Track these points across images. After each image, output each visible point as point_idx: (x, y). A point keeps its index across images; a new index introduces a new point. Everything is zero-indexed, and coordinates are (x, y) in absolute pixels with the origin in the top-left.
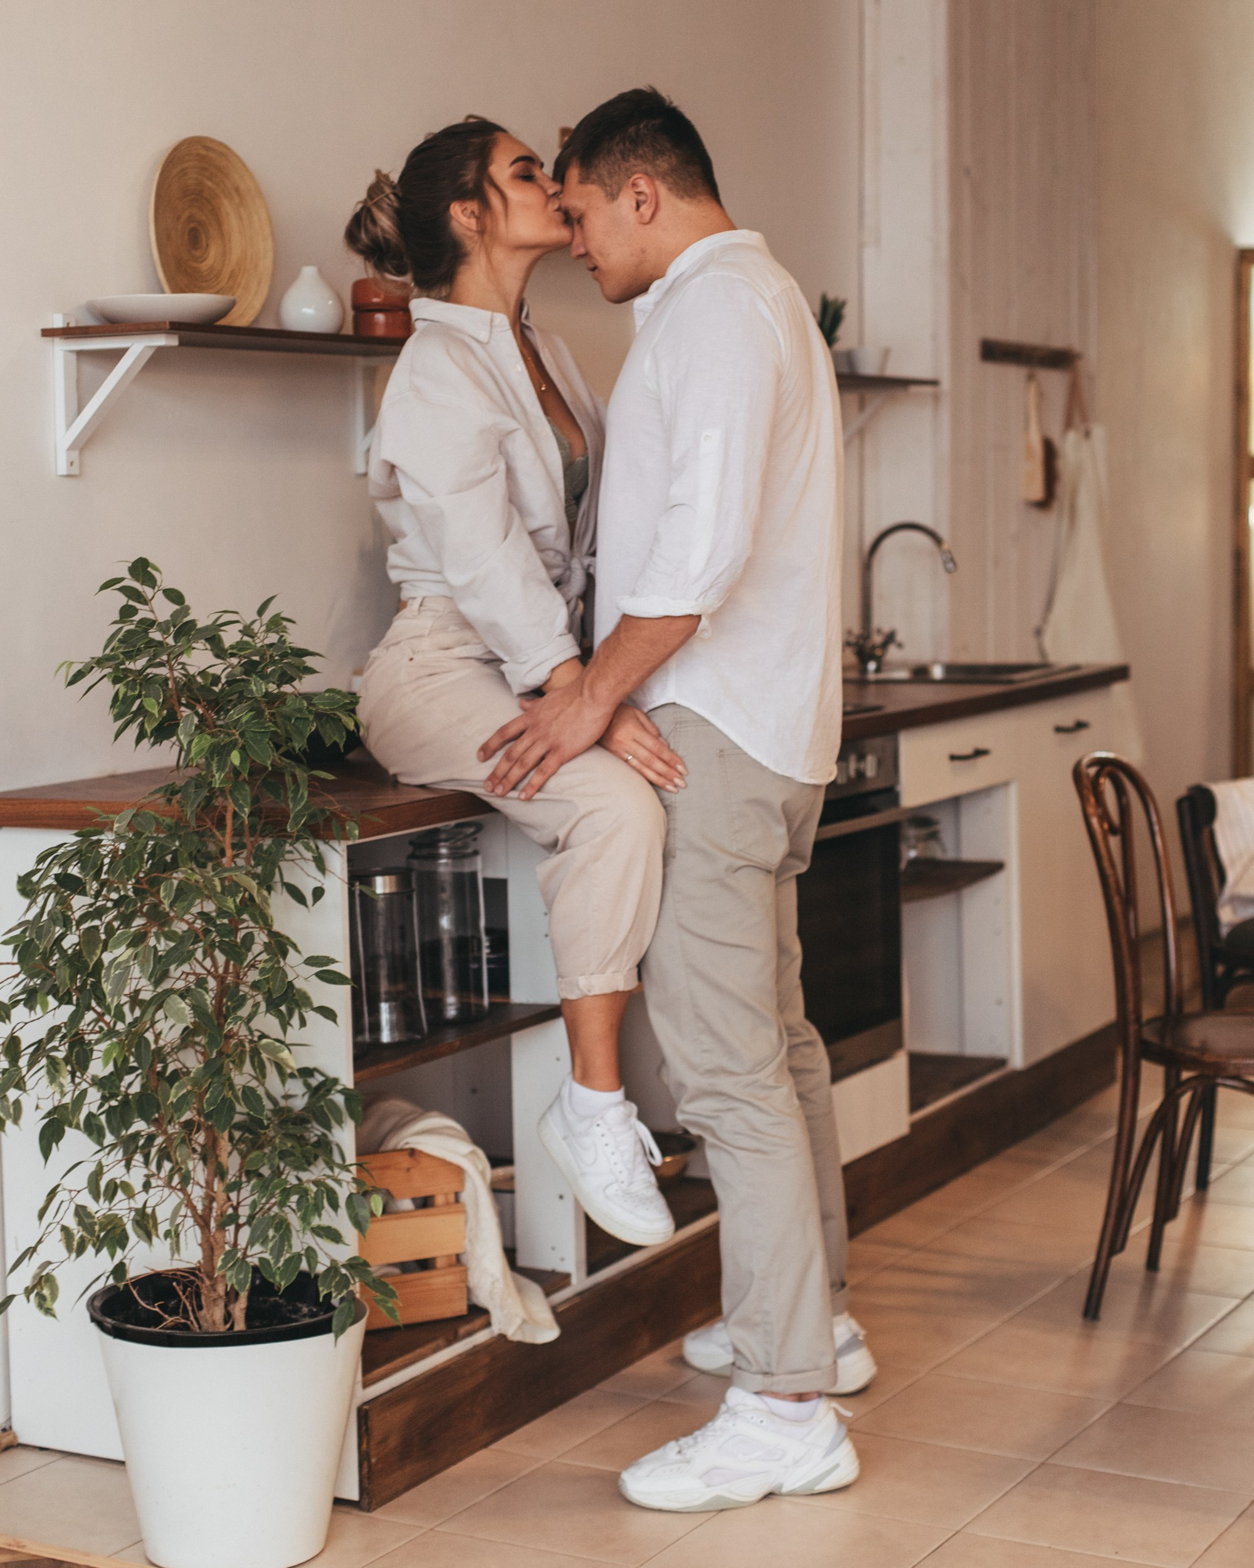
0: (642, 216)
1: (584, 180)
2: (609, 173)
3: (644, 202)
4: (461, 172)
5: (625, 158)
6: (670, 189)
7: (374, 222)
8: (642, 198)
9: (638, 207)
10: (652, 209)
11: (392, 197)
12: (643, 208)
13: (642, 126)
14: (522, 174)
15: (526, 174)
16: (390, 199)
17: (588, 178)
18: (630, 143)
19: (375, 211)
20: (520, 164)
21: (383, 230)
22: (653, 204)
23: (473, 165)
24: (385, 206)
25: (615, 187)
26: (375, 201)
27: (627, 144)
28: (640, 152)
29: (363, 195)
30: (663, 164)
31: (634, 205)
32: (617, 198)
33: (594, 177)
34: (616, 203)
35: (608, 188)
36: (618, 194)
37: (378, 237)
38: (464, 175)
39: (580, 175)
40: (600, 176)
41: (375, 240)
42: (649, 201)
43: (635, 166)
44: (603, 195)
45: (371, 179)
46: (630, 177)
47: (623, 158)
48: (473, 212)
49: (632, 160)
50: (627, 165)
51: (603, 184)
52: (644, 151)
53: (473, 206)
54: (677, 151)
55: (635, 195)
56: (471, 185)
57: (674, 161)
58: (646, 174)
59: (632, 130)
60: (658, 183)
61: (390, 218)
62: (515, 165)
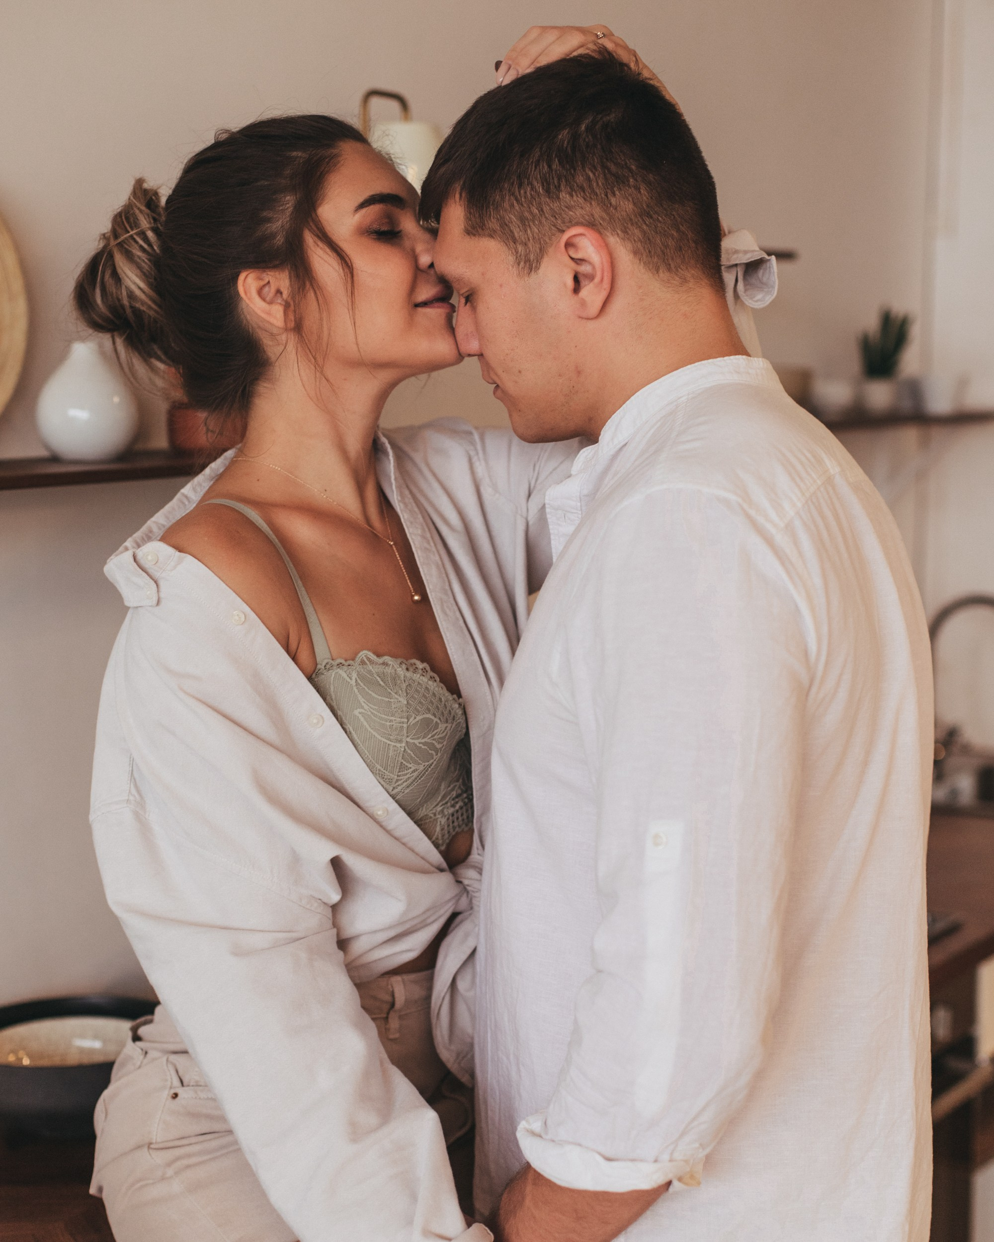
0: (583, 303)
1: (474, 229)
2: (522, 219)
3: (591, 277)
4: (265, 214)
5: (551, 191)
6: (636, 253)
7: (117, 278)
8: (584, 269)
9: (577, 289)
10: (603, 295)
11: (150, 234)
12: (584, 293)
13: (583, 127)
14: (375, 226)
15: (384, 228)
16: (146, 239)
17: (482, 226)
18: (560, 163)
19: (120, 260)
20: (375, 209)
21: (131, 296)
22: (606, 285)
23: (289, 201)
24: (138, 253)
25: (533, 247)
26: (119, 240)
27: (556, 165)
28: (580, 179)
29: (106, 226)
30: (623, 203)
31: (570, 282)
32: (537, 268)
33: (493, 224)
34: (534, 278)
35: (520, 248)
36: (539, 261)
37: (122, 307)
38: (268, 220)
39: (468, 219)
40: (504, 225)
41: (116, 309)
42: (597, 280)
43: (569, 208)
44: (511, 259)
45: (121, 197)
46: (563, 231)
47: (548, 191)
48: (279, 292)
49: (564, 195)
50: (555, 205)
51: (509, 239)
52: (589, 179)
53: (280, 280)
54: (651, 177)
55: (572, 264)
56: (280, 240)
57: (645, 194)
58: (591, 225)
59: (564, 135)
60: (613, 240)
61: (145, 276)
62: (364, 211)
